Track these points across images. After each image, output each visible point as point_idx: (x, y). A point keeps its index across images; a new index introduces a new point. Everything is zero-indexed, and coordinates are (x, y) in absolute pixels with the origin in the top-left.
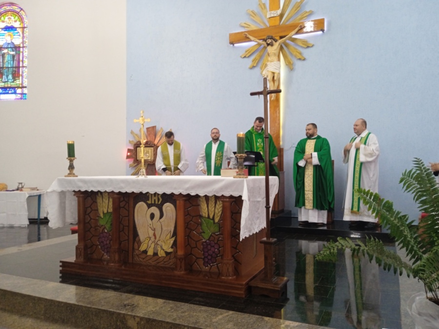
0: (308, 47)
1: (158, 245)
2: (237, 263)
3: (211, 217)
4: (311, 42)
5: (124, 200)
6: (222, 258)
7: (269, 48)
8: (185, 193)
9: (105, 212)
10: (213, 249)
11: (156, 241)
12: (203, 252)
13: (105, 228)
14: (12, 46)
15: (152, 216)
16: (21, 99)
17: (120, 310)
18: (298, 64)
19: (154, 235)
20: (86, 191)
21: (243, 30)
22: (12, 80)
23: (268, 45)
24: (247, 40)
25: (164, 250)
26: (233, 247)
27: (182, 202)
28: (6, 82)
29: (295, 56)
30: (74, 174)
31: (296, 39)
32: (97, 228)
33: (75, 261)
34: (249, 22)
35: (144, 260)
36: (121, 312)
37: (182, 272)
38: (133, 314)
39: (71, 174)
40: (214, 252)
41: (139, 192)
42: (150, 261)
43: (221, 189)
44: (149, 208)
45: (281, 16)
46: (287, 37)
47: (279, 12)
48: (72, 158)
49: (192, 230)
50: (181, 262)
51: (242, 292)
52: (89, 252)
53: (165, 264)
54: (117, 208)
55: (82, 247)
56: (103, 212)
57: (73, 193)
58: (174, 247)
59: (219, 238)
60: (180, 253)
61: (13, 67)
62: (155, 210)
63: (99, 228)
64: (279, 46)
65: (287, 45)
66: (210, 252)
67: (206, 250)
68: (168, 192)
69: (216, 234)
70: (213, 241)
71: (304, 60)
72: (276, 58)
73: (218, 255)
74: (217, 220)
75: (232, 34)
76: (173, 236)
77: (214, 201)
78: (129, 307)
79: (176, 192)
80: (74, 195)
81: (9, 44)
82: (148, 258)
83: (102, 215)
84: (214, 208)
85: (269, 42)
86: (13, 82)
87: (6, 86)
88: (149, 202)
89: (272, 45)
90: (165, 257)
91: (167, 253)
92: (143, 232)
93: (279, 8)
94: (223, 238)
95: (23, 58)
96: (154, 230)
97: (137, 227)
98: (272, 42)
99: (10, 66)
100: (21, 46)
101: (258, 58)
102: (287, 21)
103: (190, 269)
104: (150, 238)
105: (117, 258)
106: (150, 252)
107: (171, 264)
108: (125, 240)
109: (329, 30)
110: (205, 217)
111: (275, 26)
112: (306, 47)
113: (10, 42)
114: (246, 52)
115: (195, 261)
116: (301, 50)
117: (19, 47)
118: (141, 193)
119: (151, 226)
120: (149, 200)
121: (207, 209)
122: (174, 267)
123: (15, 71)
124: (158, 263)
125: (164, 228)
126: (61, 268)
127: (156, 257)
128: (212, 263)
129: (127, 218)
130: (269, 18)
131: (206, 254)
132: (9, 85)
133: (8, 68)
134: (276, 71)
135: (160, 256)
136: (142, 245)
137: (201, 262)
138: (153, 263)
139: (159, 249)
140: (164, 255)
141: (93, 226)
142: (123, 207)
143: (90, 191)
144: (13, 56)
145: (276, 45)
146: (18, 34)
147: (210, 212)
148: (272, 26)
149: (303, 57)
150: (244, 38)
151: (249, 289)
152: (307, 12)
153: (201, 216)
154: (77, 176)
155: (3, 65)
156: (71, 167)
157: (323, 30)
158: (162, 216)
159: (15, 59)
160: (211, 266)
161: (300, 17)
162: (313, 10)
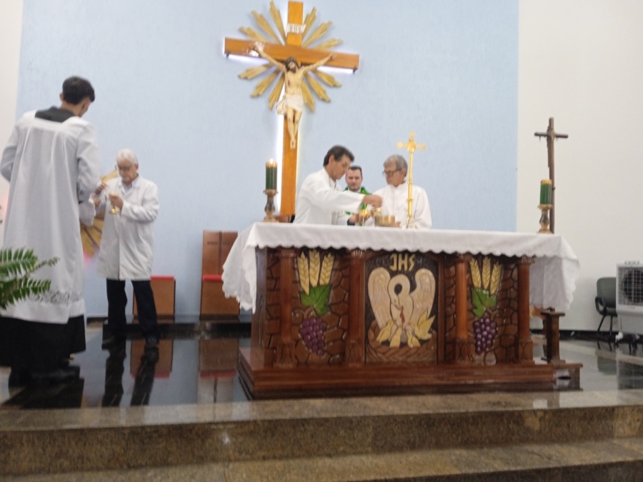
0: (335, 86)
1: (409, 330)
3: (486, 286)
9: (314, 283)
10: (488, 329)
11: (405, 325)
12: (474, 335)
13: (314, 310)
15: (398, 289)
19: (402, 316)
25: (417, 337)
31: (320, 72)
32: (298, 311)
40: (489, 333)
42: (396, 356)
44: (392, 278)
46: (314, 65)
47: (303, 28)
53: (420, 357)
56: (310, 285)
59: (496, 314)
62: (403, 280)
63: (302, 311)
66: (485, 334)
67: (479, 331)
69: (493, 308)
70: (489, 318)
71: (329, 101)
72: (298, 91)
73: (496, 337)
74: (493, 291)
75: (231, 39)
76: (431, 316)
77: (490, 266)
82: (392, 352)
83: (307, 290)
84: (489, 276)
85: (290, 67)
88: (394, 268)
91: (422, 342)
92: (383, 314)
96: (401, 309)
97: (373, 305)
101: (265, 86)
104: (395, 321)
110: (478, 288)
111: (296, 46)
112: (331, 85)
114: (248, 71)
116: (326, 88)
119: (397, 303)
120: (392, 265)
124: (409, 357)
125: (418, 306)
127: (404, 350)
128: (488, 348)
130: (289, 33)
131: (480, 337)
134: (299, 110)
135: (411, 346)
136: (382, 331)
138: (400, 359)
139: (410, 336)
140: (418, 344)
148: (291, 46)
149: (327, 97)
153: (473, 287)
156: (270, 206)
158: (413, 287)
160: (487, 352)
161: (326, 44)
162: (342, 39)
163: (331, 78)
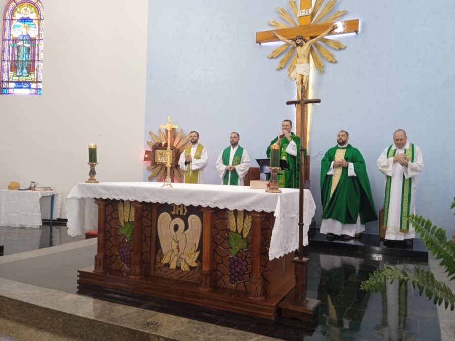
0: (340, 49)
1: (182, 258)
2: (266, 282)
3: (239, 232)
4: (344, 44)
5: (147, 209)
6: (250, 277)
7: (299, 49)
8: (213, 206)
9: (127, 221)
10: (240, 266)
11: (180, 254)
12: (229, 269)
13: (126, 237)
14: (27, 39)
15: (176, 228)
16: (36, 94)
17: (144, 330)
18: (329, 67)
19: (178, 248)
20: (108, 199)
21: (271, 29)
22: (27, 74)
23: (298, 45)
24: (276, 39)
25: (187, 264)
26: (262, 265)
27: (209, 215)
28: (20, 76)
29: (326, 59)
30: (95, 180)
31: (327, 40)
32: (118, 237)
33: (94, 271)
34: (278, 21)
35: (167, 274)
36: (145, 331)
37: (207, 290)
38: (158, 334)
39: (92, 180)
40: (241, 269)
41: (164, 203)
42: (173, 275)
43: (253, 203)
44: (172, 219)
45: (313, 15)
46: (318, 37)
47: (311, 11)
48: (94, 163)
49: (218, 244)
50: (206, 279)
51: (272, 314)
52: (108, 262)
53: (189, 278)
54: (139, 218)
55: (102, 257)
56: (124, 221)
57: (94, 200)
58: (199, 262)
59: (247, 255)
60: (206, 268)
61: (28, 61)
62: (179, 221)
63: (119, 237)
64: (310, 47)
65: (317, 46)
66: (237, 269)
67: (233, 267)
68: (195, 204)
69: (244, 250)
70: (241, 257)
71: (336, 62)
72: (305, 60)
73: (246, 273)
74: (245, 236)
75: (259, 33)
76: (197, 250)
77: (243, 215)
78: (153, 325)
79: (204, 205)
80: (95, 202)
81: (24, 36)
82: (170, 272)
83: (123, 224)
84: (242, 223)
85: (298, 43)
86: (28, 76)
87: (20, 80)
88: (174, 213)
89: (301, 45)
90: (189, 272)
91: (191, 268)
92: (166, 244)
93: (311, 6)
94: (252, 255)
95: (38, 52)
96: (178, 242)
97: (160, 238)
98: (302, 43)
99: (24, 60)
100: (37, 38)
101: (286, 60)
102: (319, 21)
103: (215, 287)
104: (173, 251)
105: (138, 271)
106: (173, 266)
107: (194, 279)
108: (147, 252)
109: (363, 31)
110: (233, 232)
111: (305, 26)
112: (338, 48)
113: (25, 34)
114: (273, 52)
115: (221, 278)
116: (332, 51)
117: (35, 40)
118: (166, 203)
119: (175, 238)
120: (173, 211)
121: (235, 223)
122: (198, 282)
123: (30, 65)
124: (181, 277)
125: (189, 241)
126: (79, 278)
127: (179, 271)
128: (239, 280)
129: (150, 228)
130: (300, 17)
131: (233, 271)
132: (24, 80)
133: (23, 61)
134: (306, 74)
135: (183, 270)
136: (165, 257)
137: (227, 279)
138: (175, 278)
139: (183, 263)
140: (188, 269)
141: (113, 235)
142: (146, 217)
143: (112, 199)
144: (29, 49)
145: (306, 46)
146: (35, 26)
147: (238, 227)
148: (303, 26)
149: (334, 59)
150: (272, 37)
151: (279, 311)
152: (340, 12)
153: (228, 231)
154: (98, 183)
155: (18, 58)
156: (92, 173)
157: (357, 32)
158: (186, 228)
159: (31, 52)
160: (238, 284)
161: (332, 17)
162: (346, 10)
163: (336, 43)
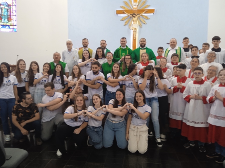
0: (148, 19)
14: (7, 4)
16: (13, 31)
23: (133, 17)
28: (4, 22)
29: (143, 23)
31: (144, 16)
46: (141, 14)
61: (8, 15)
75: (118, 10)
81: (4, 3)
86: (8, 23)
89: (135, 17)
93: (137, 2)
95: (13, 11)
99: (6, 14)
100: (12, 5)
101: (127, 22)
102: (140, 8)
109: (156, 13)
113: (5, 2)
114: (123, 18)
116: (145, 20)
123: (9, 17)
132: (6, 24)
133: (5, 15)
134: (136, 28)
145: (137, 17)
149: (146, 23)
155: (2, 14)
159: (9, 11)
162: (150, 5)
163: (146, 17)
